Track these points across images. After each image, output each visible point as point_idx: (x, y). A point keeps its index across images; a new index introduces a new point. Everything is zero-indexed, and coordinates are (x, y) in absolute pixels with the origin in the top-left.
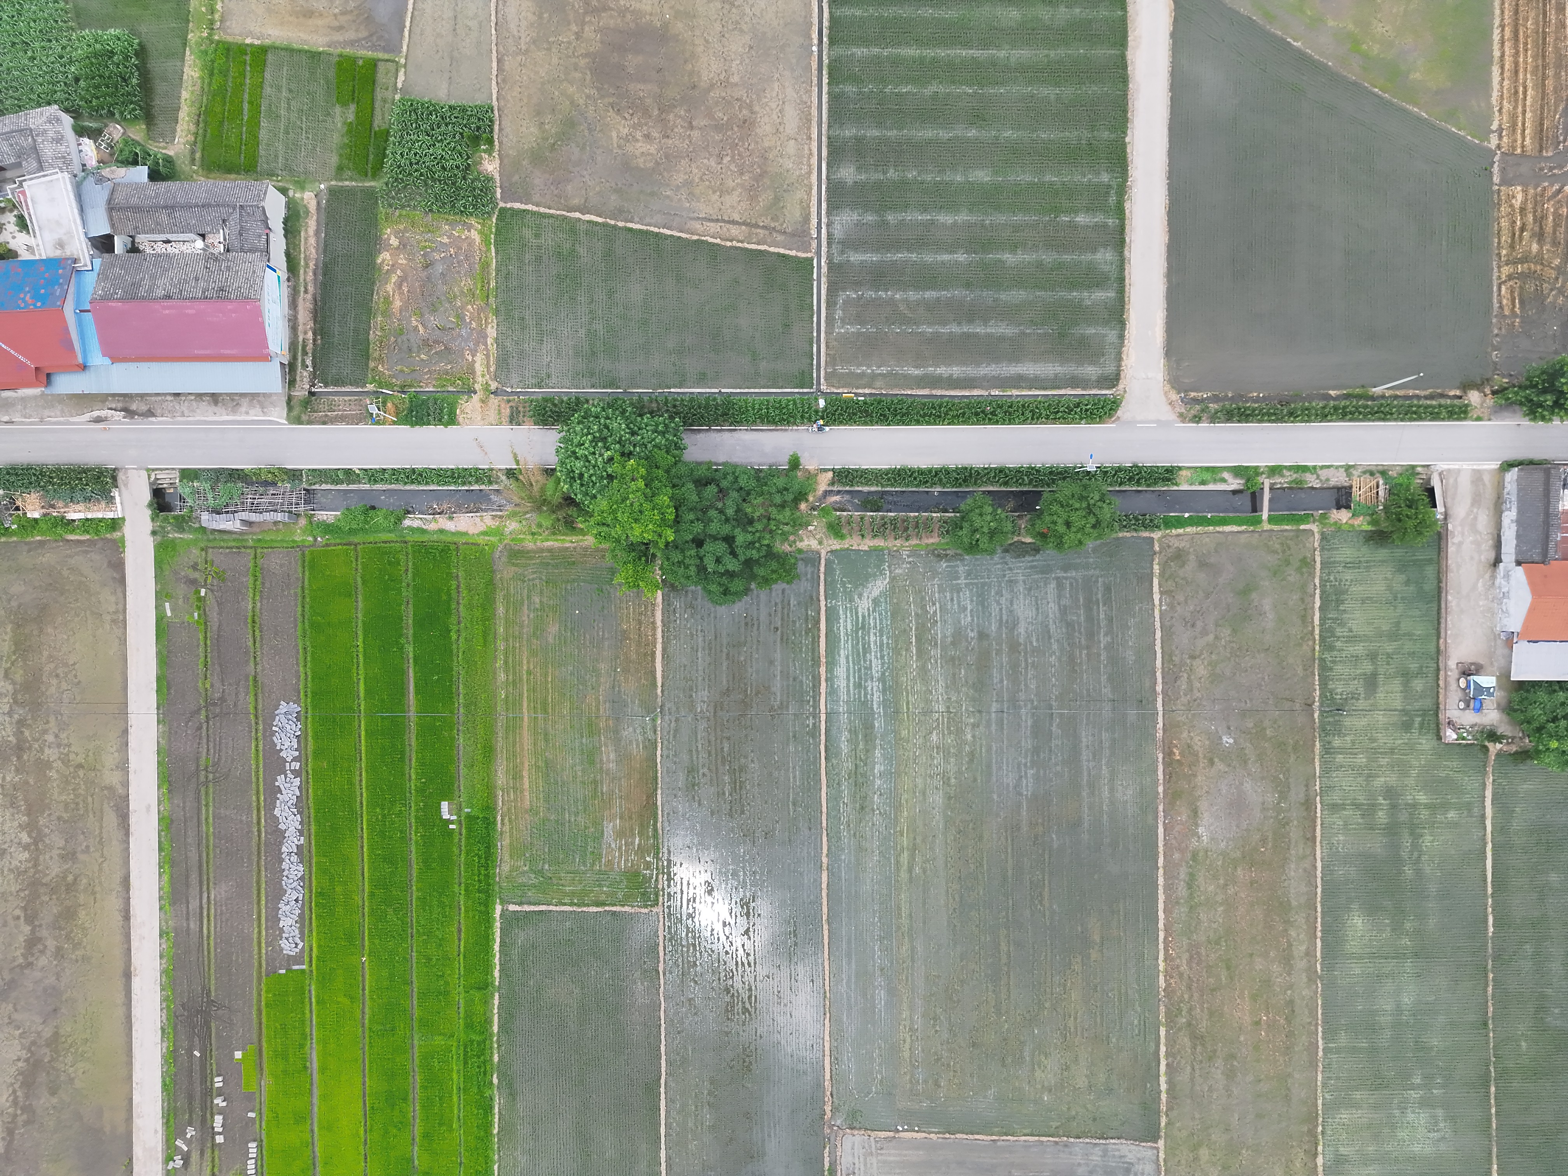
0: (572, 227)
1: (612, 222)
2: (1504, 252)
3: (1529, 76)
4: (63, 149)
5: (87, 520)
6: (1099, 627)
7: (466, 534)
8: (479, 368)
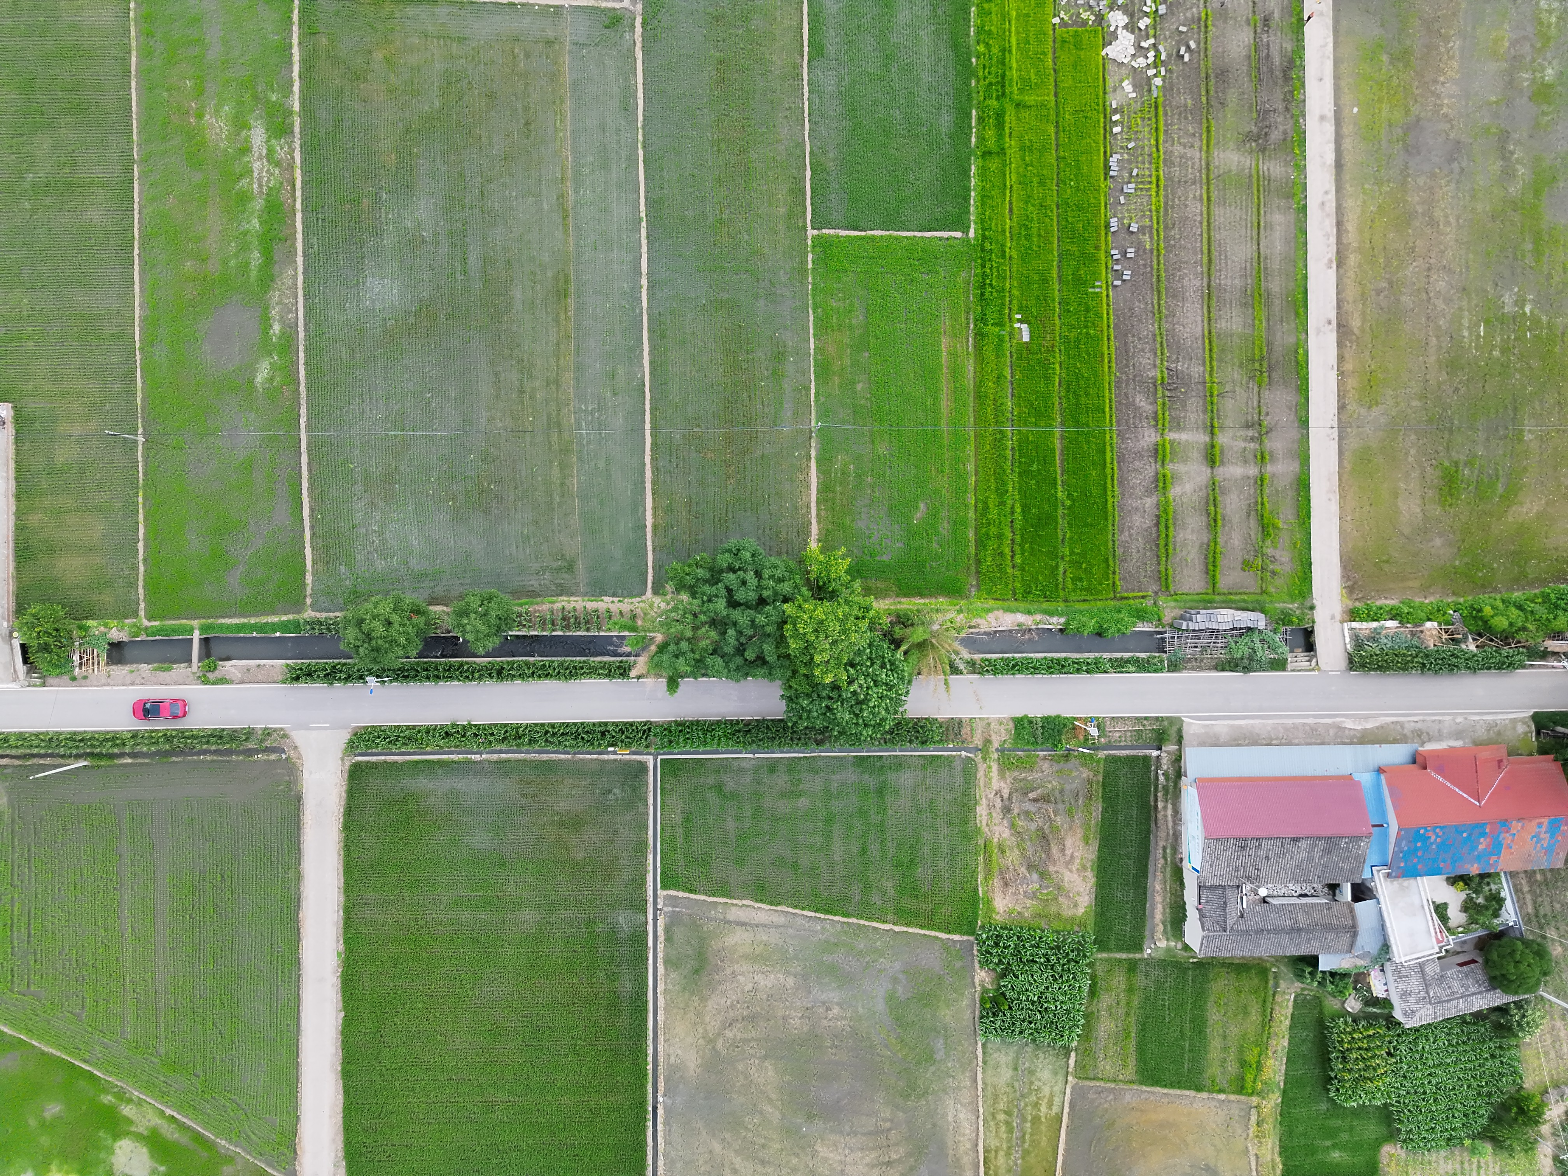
0: (903, 917)
1: (862, 922)
4: (1401, 986)
5: (1378, 620)
7: (1006, 610)
8: (994, 775)
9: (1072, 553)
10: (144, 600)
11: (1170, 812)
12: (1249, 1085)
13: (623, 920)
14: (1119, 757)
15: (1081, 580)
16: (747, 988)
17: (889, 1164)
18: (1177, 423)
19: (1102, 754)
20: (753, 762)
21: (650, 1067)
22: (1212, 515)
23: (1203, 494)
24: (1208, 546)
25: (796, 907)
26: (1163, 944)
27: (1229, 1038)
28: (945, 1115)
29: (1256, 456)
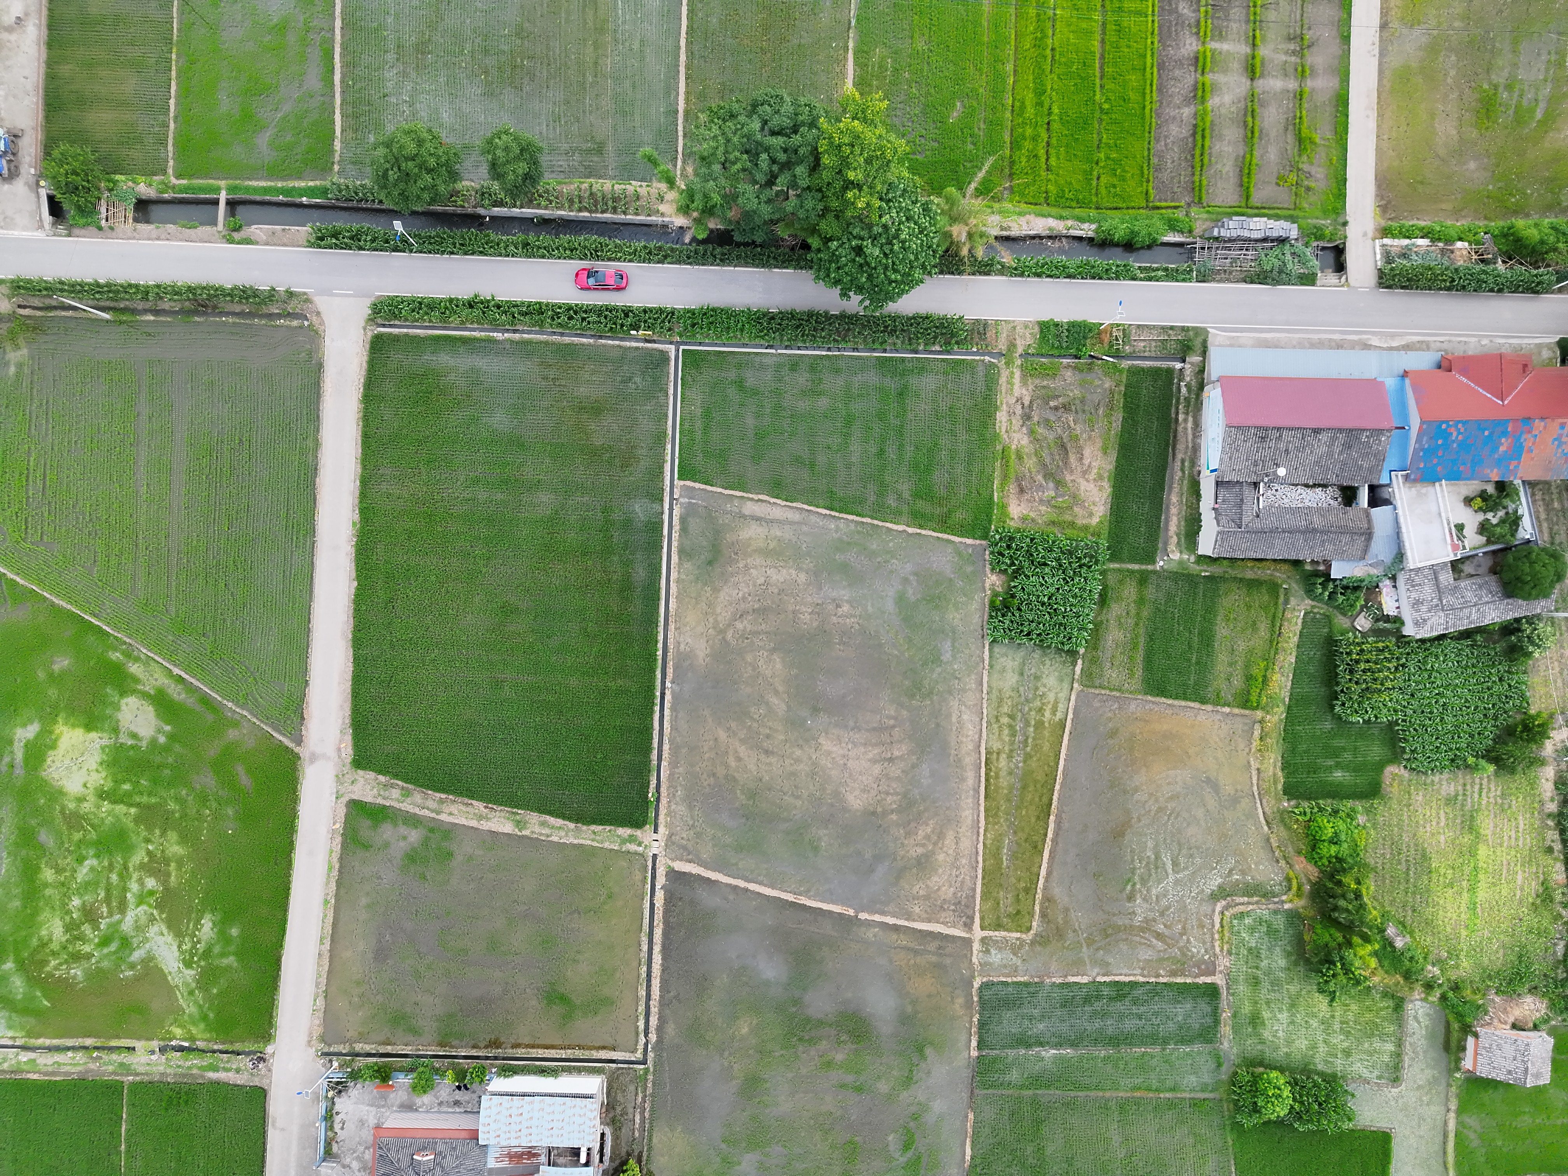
0: (916, 517)
1: (876, 522)
4: (1414, 595)
5: (1408, 237)
7: (1038, 214)
8: (1017, 381)
9: (1108, 158)
10: (173, 158)
11: (1190, 425)
12: (1254, 698)
13: (640, 509)
14: (1143, 369)
15: (1114, 186)
16: (759, 582)
17: (891, 760)
18: (1219, 34)
19: (1126, 364)
20: (775, 359)
21: (660, 653)
22: (1250, 125)
23: (1242, 105)
24: (1244, 157)
25: (810, 504)
26: (1175, 556)
27: (1237, 653)
28: (949, 716)
29: (1296, 70)
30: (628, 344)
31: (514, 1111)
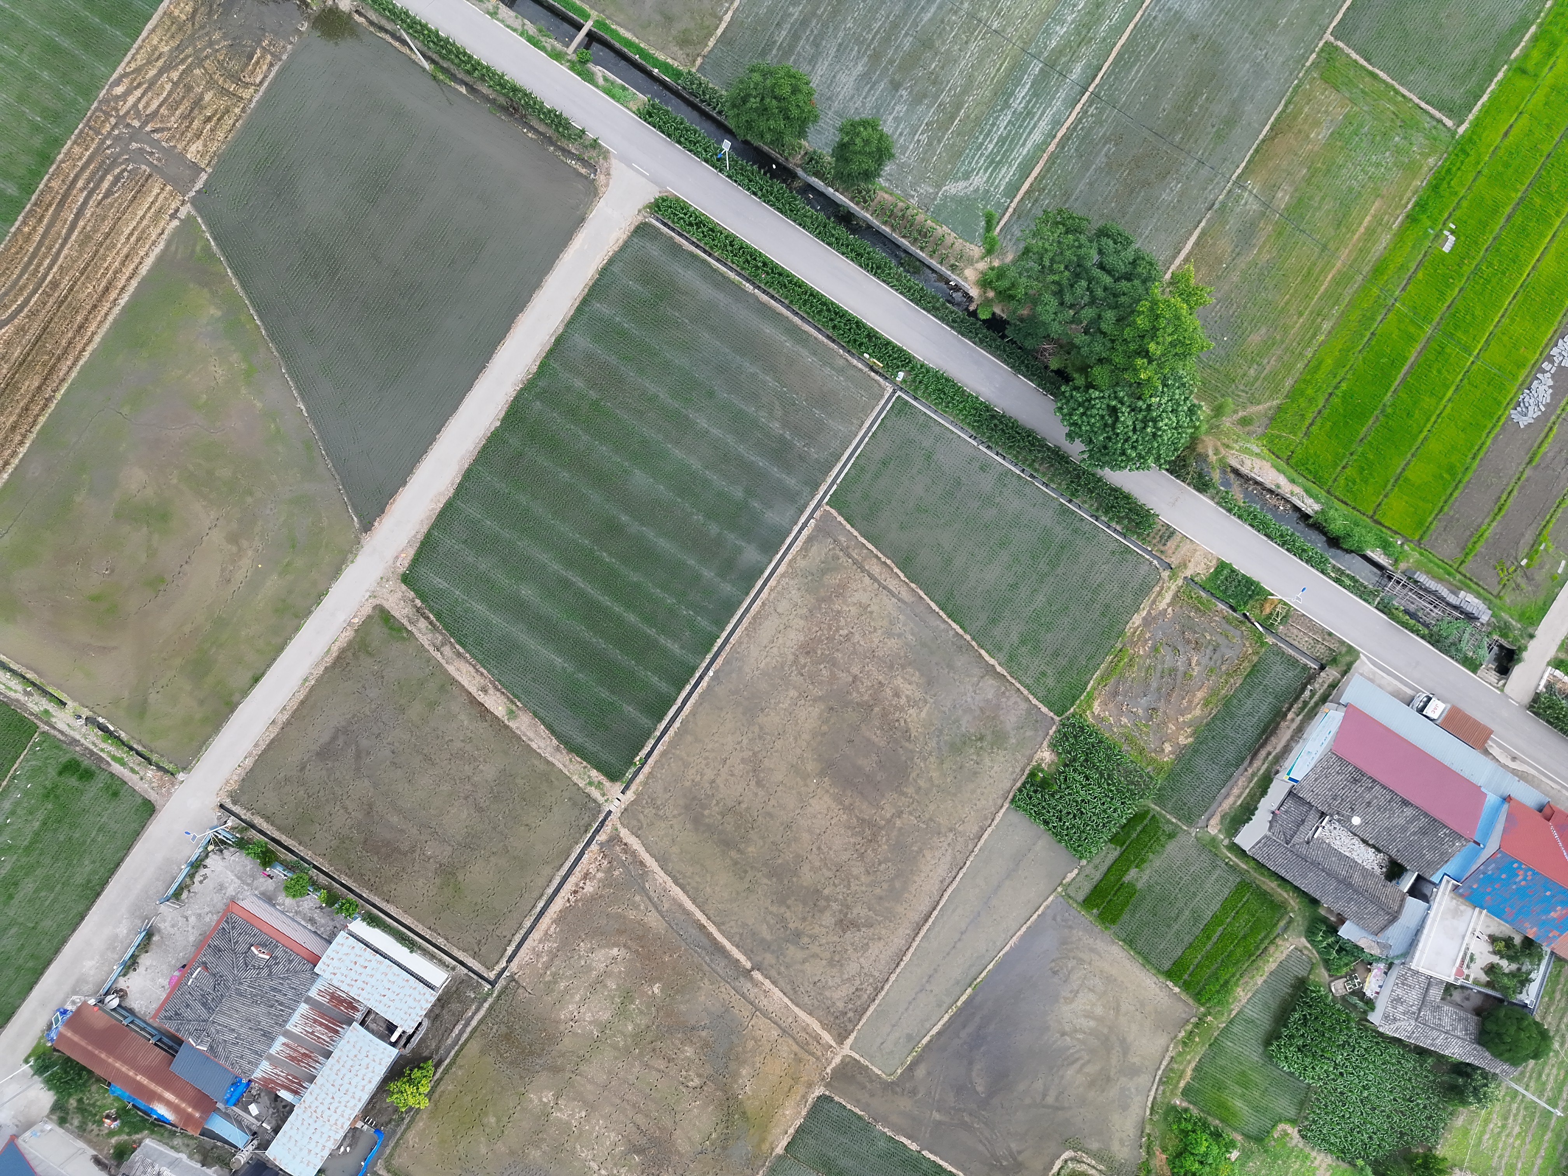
0: (1011, 661)
1: (974, 643)
2: (237, 111)
3: (119, 246)
4: (1399, 992)
6: (793, 25)
7: (1273, 466)
8: (1168, 597)
9: (1363, 455)
11: (1294, 726)
12: (1206, 994)
14: (1284, 653)
15: (1354, 483)
20: (972, 451)
21: (720, 640)
22: (1502, 502)
24: (1479, 527)
25: (926, 593)
26: (1213, 831)
30: (855, 362)
31: (361, 961)
